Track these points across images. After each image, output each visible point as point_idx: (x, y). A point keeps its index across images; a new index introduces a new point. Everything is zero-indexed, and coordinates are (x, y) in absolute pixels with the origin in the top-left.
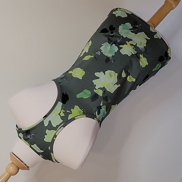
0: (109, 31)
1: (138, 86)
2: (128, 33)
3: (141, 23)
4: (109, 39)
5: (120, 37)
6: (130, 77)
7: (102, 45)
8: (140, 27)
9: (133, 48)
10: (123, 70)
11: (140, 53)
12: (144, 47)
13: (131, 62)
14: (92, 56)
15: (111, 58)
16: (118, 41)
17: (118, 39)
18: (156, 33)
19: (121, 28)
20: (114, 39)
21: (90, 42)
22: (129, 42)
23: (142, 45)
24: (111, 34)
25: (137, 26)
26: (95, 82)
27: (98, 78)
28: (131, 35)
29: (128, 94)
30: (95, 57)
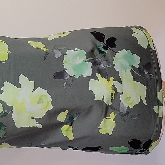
0: (103, 42)
1: (72, 149)
2: (125, 69)
3: (154, 74)
4: (92, 51)
5: (110, 62)
6: (69, 128)
7: (76, 49)
8: (148, 77)
9: (112, 94)
10: (67, 111)
11: (113, 109)
12: (129, 107)
13: (90, 110)
14: (45, 50)
15: (68, 77)
16: (102, 66)
17: (105, 62)
18: (161, 105)
19: (123, 53)
20: (98, 57)
21: (68, 34)
22: (114, 80)
23: (129, 102)
24: (103, 48)
25: (146, 73)
26: (7, 86)
27: (18, 86)
28: (126, 75)
29: (49, 146)
30: (47, 53)
